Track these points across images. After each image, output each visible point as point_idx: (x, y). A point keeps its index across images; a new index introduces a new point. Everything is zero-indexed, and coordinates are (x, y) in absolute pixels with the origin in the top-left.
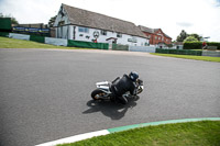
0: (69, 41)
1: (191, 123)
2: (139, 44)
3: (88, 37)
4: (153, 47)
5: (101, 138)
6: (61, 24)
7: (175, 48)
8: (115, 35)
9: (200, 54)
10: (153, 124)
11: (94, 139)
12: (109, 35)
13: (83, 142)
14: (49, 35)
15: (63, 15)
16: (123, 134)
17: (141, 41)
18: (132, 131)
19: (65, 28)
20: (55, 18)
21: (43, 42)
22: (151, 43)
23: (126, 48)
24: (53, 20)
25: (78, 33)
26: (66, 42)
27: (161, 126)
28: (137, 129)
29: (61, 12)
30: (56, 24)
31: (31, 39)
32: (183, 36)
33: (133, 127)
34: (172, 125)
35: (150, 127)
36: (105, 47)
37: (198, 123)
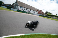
0: (17, 10)
1: (46, 35)
2: (35, 13)
4: (39, 14)
5: (22, 36)
6: (16, 5)
7: (44, 15)
8: (29, 10)
9: (50, 18)
10: (36, 34)
11: (20, 36)
12: (28, 10)
13: (18, 36)
14: (12, 8)
15: (16, 3)
16: (28, 35)
17: (36, 13)
20: (14, 3)
21: (10, 9)
22: (39, 13)
23: (32, 14)
24: (14, 4)
25: (20, 8)
26: (16, 10)
27: (38, 35)
28: (32, 35)
29: (16, 2)
30: (14, 5)
31: (7, 8)
32: (47, 12)
33: (31, 34)
34: (41, 35)
35: (35, 35)
36: (26, 13)
37: (48, 35)
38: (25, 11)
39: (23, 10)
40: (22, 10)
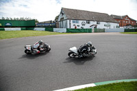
0: (67, 29)
3: (78, 26)
6: (62, 19)
8: (95, 23)
11: (86, 89)
12: (92, 23)
14: (55, 27)
16: (105, 86)
17: (113, 25)
18: (111, 85)
19: (64, 22)
21: (53, 31)
22: (121, 26)
23: (103, 31)
24: (57, 18)
25: (72, 24)
26: (65, 30)
28: (114, 84)
29: (61, 13)
30: (59, 20)
31: (46, 30)
33: (111, 82)
35: (124, 83)
36: (89, 31)
38: (85, 27)
39: (80, 28)
40: (78, 28)
